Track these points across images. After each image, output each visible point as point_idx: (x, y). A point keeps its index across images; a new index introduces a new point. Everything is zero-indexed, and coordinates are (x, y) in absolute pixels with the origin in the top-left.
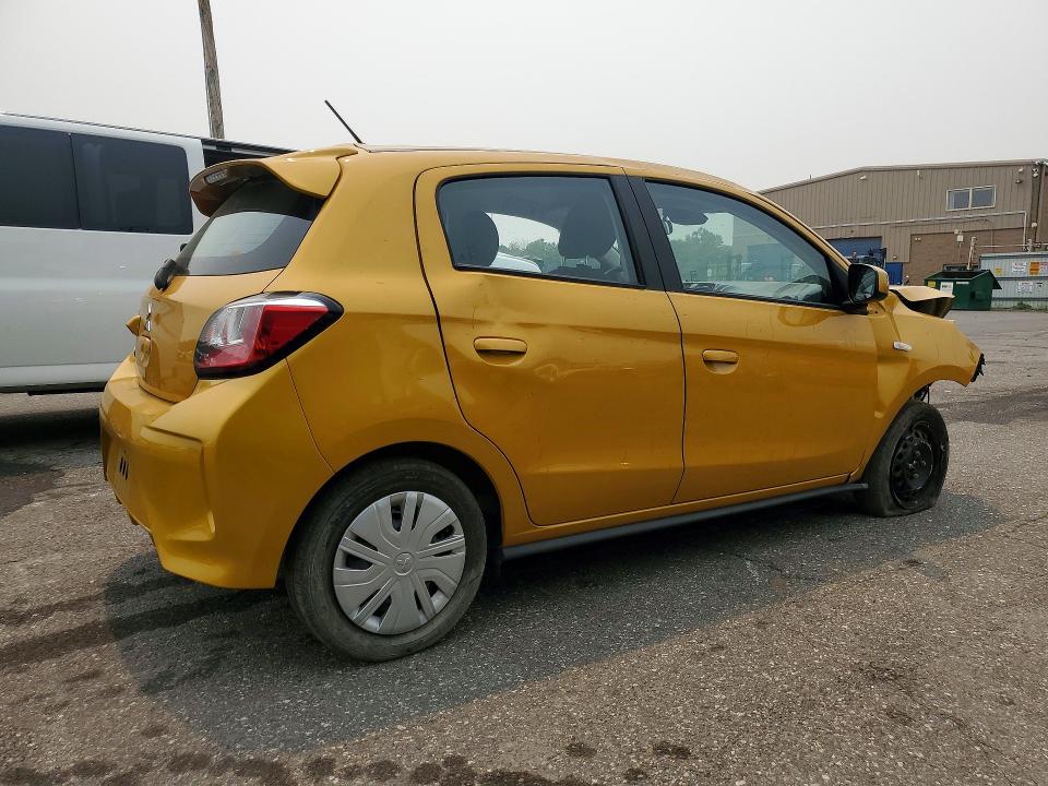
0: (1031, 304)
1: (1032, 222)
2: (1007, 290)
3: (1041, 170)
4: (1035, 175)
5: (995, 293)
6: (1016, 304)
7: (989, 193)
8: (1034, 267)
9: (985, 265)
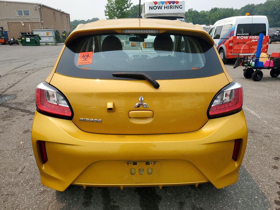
0: (49, 43)
1: (41, 21)
2: (43, 40)
3: (40, 6)
4: (39, 8)
5: (40, 41)
6: (45, 44)
7: (28, 11)
8: (48, 34)
9: (35, 33)
